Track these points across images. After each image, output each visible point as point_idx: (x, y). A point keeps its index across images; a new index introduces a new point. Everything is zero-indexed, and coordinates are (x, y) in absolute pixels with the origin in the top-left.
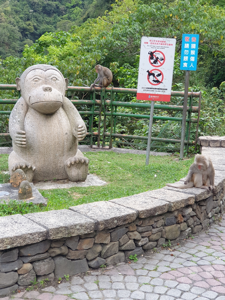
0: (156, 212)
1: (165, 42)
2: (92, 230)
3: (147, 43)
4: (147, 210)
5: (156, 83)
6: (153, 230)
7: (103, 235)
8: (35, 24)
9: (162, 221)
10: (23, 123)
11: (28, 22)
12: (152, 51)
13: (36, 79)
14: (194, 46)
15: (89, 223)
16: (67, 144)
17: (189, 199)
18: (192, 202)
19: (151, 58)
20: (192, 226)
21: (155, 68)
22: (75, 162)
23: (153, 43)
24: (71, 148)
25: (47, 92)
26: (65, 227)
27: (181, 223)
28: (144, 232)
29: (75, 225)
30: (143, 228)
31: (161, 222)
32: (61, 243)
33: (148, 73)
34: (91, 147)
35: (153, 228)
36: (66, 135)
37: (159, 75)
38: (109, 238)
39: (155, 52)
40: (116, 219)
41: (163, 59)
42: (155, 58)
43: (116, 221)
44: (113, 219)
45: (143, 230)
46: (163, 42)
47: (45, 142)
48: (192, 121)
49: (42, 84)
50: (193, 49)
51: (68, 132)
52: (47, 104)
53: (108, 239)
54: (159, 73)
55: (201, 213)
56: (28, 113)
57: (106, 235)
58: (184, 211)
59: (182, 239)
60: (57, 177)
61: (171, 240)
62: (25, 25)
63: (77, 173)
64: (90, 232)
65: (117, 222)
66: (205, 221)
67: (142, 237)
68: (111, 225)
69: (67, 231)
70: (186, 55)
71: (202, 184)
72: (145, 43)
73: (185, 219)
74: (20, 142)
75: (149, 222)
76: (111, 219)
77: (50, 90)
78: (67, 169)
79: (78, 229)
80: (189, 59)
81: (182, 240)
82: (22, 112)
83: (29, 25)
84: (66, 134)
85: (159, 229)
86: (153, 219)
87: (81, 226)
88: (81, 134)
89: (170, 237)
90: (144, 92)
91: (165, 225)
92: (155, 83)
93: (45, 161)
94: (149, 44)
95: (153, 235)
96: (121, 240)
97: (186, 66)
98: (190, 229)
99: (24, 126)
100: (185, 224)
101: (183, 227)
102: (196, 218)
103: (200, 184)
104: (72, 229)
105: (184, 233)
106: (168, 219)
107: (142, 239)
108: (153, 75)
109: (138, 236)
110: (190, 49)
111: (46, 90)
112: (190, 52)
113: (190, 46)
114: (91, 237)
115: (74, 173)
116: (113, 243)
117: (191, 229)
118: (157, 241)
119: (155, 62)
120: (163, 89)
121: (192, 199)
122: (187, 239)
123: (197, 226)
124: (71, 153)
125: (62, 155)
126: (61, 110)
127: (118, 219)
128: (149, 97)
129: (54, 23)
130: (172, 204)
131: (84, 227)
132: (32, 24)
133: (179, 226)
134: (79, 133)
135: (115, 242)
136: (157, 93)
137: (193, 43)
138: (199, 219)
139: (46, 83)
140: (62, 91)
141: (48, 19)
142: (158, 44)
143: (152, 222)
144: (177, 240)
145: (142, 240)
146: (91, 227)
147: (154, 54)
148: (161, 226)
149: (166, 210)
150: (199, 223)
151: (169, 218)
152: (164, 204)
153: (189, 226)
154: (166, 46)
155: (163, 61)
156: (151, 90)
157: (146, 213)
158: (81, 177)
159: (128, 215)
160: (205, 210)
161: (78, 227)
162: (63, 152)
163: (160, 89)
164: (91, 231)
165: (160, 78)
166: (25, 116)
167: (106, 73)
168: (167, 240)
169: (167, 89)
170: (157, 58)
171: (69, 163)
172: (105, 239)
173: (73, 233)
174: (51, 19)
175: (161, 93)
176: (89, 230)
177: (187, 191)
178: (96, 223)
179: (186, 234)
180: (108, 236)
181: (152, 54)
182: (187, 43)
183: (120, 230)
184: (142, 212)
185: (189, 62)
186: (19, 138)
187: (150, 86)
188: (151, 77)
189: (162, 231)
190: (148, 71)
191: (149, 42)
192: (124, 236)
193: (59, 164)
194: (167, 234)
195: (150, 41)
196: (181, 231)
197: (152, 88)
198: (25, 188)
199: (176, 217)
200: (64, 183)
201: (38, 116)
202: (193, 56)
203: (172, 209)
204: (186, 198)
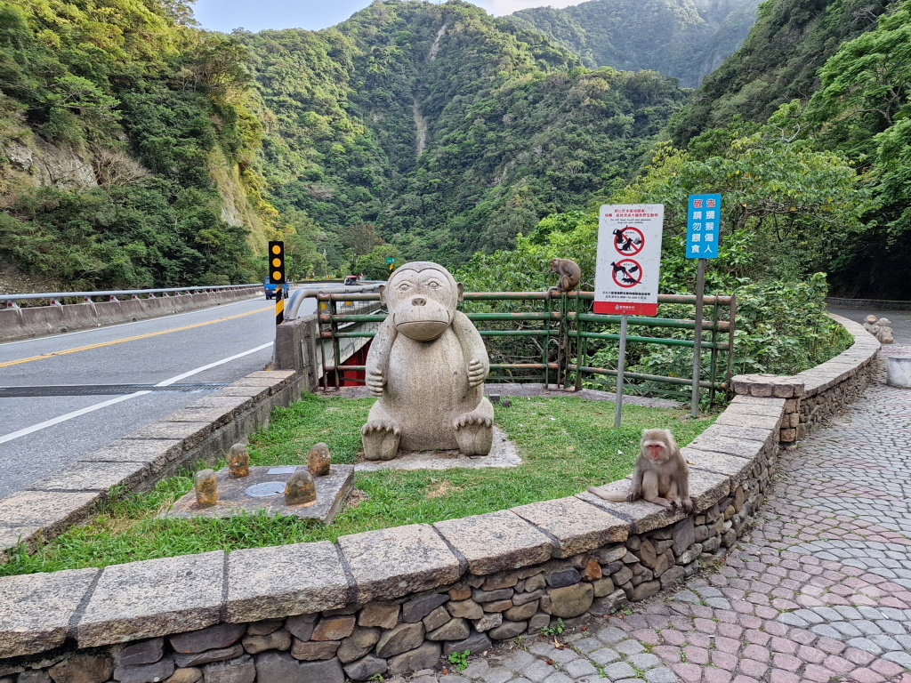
0: (516, 562)
1: (643, 211)
2: (340, 603)
3: (610, 215)
4: (489, 559)
5: (629, 284)
6: (516, 597)
7: (381, 608)
8: (559, 205)
9: (541, 578)
10: (389, 355)
11: (549, 204)
12: (620, 229)
13: (404, 287)
14: (711, 214)
15: (332, 588)
16: (457, 392)
17: (611, 531)
18: (621, 536)
19: (619, 240)
20: (629, 586)
21: (626, 257)
22: (467, 422)
23: (622, 215)
24: (464, 397)
25: (417, 306)
26: (268, 598)
27: (597, 579)
28: (492, 602)
29: (295, 593)
30: (487, 593)
31: (537, 579)
32: (272, 626)
33: (612, 267)
34: (546, 387)
35: (516, 592)
36: (455, 377)
37: (633, 270)
38: (395, 615)
39: (625, 229)
40: (403, 579)
41: (639, 242)
42: (625, 240)
43: (403, 584)
44: (395, 580)
45: (485, 597)
46: (639, 211)
47: (419, 387)
48: (719, 347)
49: (412, 293)
50: (710, 220)
51: (459, 372)
52: (416, 326)
53: (391, 620)
54: (634, 265)
55: (655, 556)
56: (397, 340)
57: (390, 610)
58: (602, 556)
59: (600, 614)
60: (442, 445)
61: (563, 619)
62: (545, 208)
63: (471, 442)
64: (335, 608)
65: (405, 585)
66: (672, 571)
67: (485, 613)
68: (391, 593)
69: (273, 606)
70: (696, 232)
71: (657, 494)
72: (606, 215)
73: (607, 571)
74: (373, 388)
75: (503, 581)
76: (388, 579)
77: (423, 302)
78: (456, 434)
79: (302, 602)
80: (703, 238)
81: (598, 616)
82: (388, 338)
83: (551, 207)
84: (456, 373)
85: (531, 595)
86: (513, 575)
87: (311, 594)
88: (474, 376)
89: (562, 611)
90: (608, 300)
91: (548, 586)
92: (626, 284)
93: (419, 418)
94: (614, 217)
95: (514, 609)
96: (426, 621)
97: (698, 251)
98: (621, 592)
99: (388, 360)
100: (609, 581)
101: (601, 590)
102: (640, 568)
103: (652, 494)
104: (287, 601)
105: (603, 602)
106: (555, 574)
107: (486, 617)
108: (623, 269)
109: (472, 610)
110: (704, 220)
111: (415, 302)
112: (704, 226)
113: (704, 215)
114: (347, 615)
115: (466, 440)
116: (407, 626)
117: (623, 592)
118: (528, 620)
119: (625, 247)
120: (643, 294)
121: (620, 530)
122: (611, 614)
123: (644, 585)
124: (465, 405)
125: (449, 408)
126: (449, 335)
127: (410, 579)
128: (617, 308)
129: (585, 201)
130: (562, 543)
131: (317, 596)
132: (554, 206)
133: (589, 586)
134: (471, 373)
135: (412, 625)
136: (630, 301)
137: (710, 209)
138: (652, 569)
139: (419, 291)
140: (447, 304)
141: (576, 197)
142: (630, 215)
143: (511, 581)
144: (582, 618)
145: (484, 620)
146: (337, 596)
147: (624, 233)
148: (538, 589)
149: (544, 556)
150: (651, 579)
151: (558, 571)
152: (538, 545)
153: (617, 586)
154: (646, 218)
155: (640, 245)
156: (620, 295)
157: (485, 564)
158: (479, 449)
159: (435, 571)
160: (671, 547)
161: (301, 597)
162: (450, 404)
163: (637, 294)
164: (337, 604)
165: (635, 275)
166: (392, 344)
167: (567, 269)
168: (553, 617)
169: (649, 294)
170: (630, 240)
171: (455, 424)
172: (386, 618)
173: (290, 609)
174: (580, 197)
175: (638, 300)
176: (330, 604)
177: (618, 510)
178: (350, 588)
179: (608, 605)
180: (394, 611)
181: (619, 235)
182: (697, 210)
183: (423, 599)
184: (474, 564)
185: (703, 243)
186: (373, 381)
187: (619, 289)
188: (620, 273)
189: (540, 599)
190: (613, 264)
191: (614, 214)
192: (436, 610)
193: (444, 425)
194: (553, 605)
195: (616, 211)
196: (596, 599)
197: (621, 293)
198: (295, 485)
199: (580, 570)
200: (451, 456)
201: (409, 344)
202: (710, 232)
203: (561, 554)
204: (604, 528)
